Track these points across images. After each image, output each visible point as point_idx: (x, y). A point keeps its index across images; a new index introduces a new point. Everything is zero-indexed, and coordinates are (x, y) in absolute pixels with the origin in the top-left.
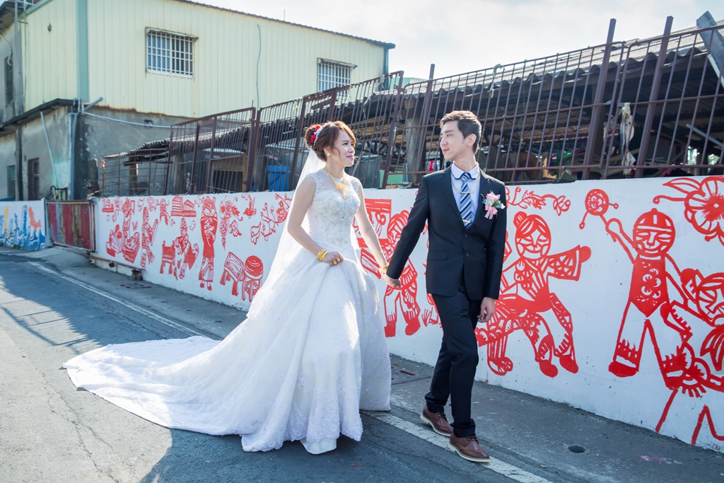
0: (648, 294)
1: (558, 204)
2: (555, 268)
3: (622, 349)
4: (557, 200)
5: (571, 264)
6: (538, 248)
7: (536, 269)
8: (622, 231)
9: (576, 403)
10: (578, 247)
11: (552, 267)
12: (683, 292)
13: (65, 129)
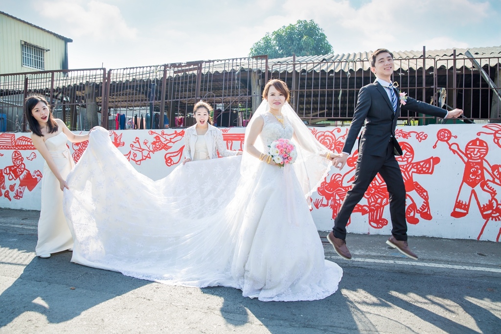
0: (473, 177)
1: (419, 136)
2: (417, 169)
3: (459, 204)
4: (418, 134)
5: (428, 166)
6: (406, 159)
7: (404, 170)
8: (459, 149)
9: (430, 235)
10: (432, 158)
11: (415, 168)
12: (492, 175)
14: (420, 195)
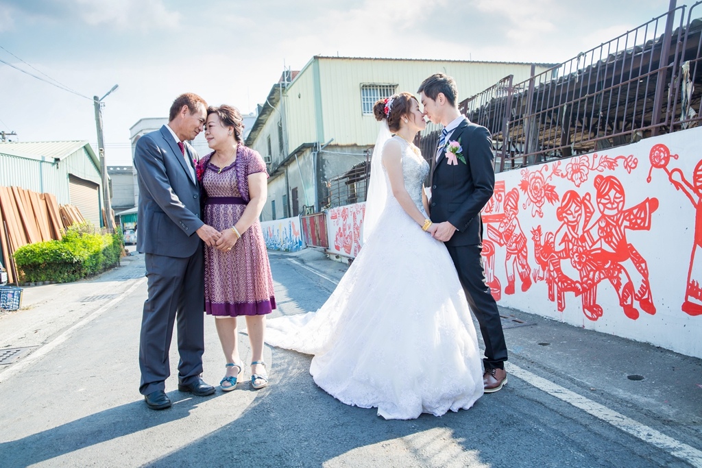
1: (627, 164)
2: (630, 220)
4: (626, 159)
6: (615, 205)
7: (615, 224)
8: (683, 179)
9: (656, 342)
11: (627, 220)
13: (310, 164)
14: (637, 268)
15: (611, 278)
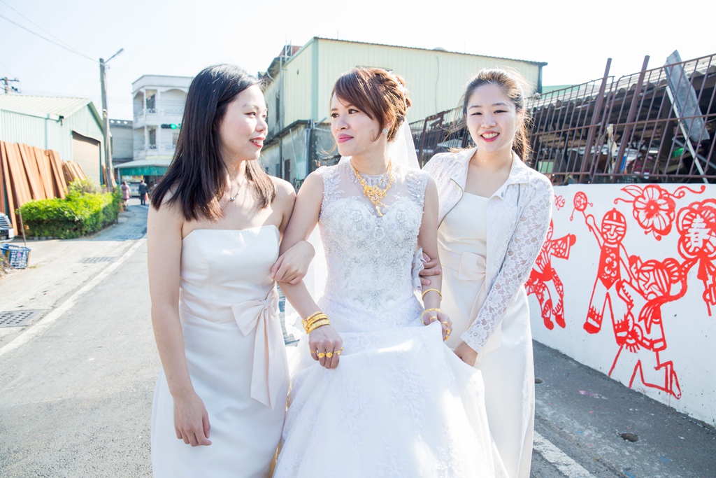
0: (608, 272)
1: (558, 202)
3: (592, 313)
5: (564, 247)
7: (544, 250)
8: (595, 224)
9: (564, 350)
10: (569, 235)
11: (553, 249)
12: (630, 273)
13: (303, 140)
14: (557, 288)
15: (537, 293)
